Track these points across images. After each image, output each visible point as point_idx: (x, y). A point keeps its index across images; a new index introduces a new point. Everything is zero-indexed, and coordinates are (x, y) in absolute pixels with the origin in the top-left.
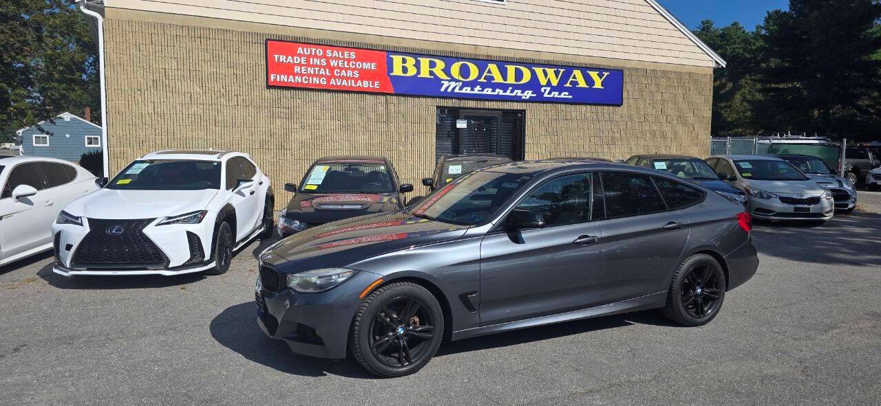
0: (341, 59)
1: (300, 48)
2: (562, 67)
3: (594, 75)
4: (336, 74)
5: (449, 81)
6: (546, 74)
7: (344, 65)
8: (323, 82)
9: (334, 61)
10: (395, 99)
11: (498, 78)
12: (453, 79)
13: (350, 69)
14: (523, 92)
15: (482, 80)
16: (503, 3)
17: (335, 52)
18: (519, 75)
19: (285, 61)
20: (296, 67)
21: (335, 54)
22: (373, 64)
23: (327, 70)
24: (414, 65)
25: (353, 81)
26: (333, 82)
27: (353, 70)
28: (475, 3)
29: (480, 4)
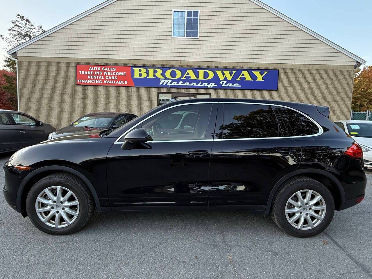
0: (109, 71)
1: (91, 68)
2: (234, 69)
3: (257, 73)
4: (106, 78)
5: (164, 79)
6: (223, 74)
7: (110, 74)
8: (101, 82)
9: (106, 72)
10: (135, 89)
11: (193, 77)
12: (166, 78)
13: (113, 75)
14: (208, 84)
15: (183, 78)
16: (197, 38)
17: (106, 68)
18: (206, 75)
19: (84, 74)
20: (88, 76)
22: (124, 73)
23: (102, 77)
24: (145, 72)
25: (114, 81)
26: (105, 82)
28: (180, 39)
29: (183, 39)
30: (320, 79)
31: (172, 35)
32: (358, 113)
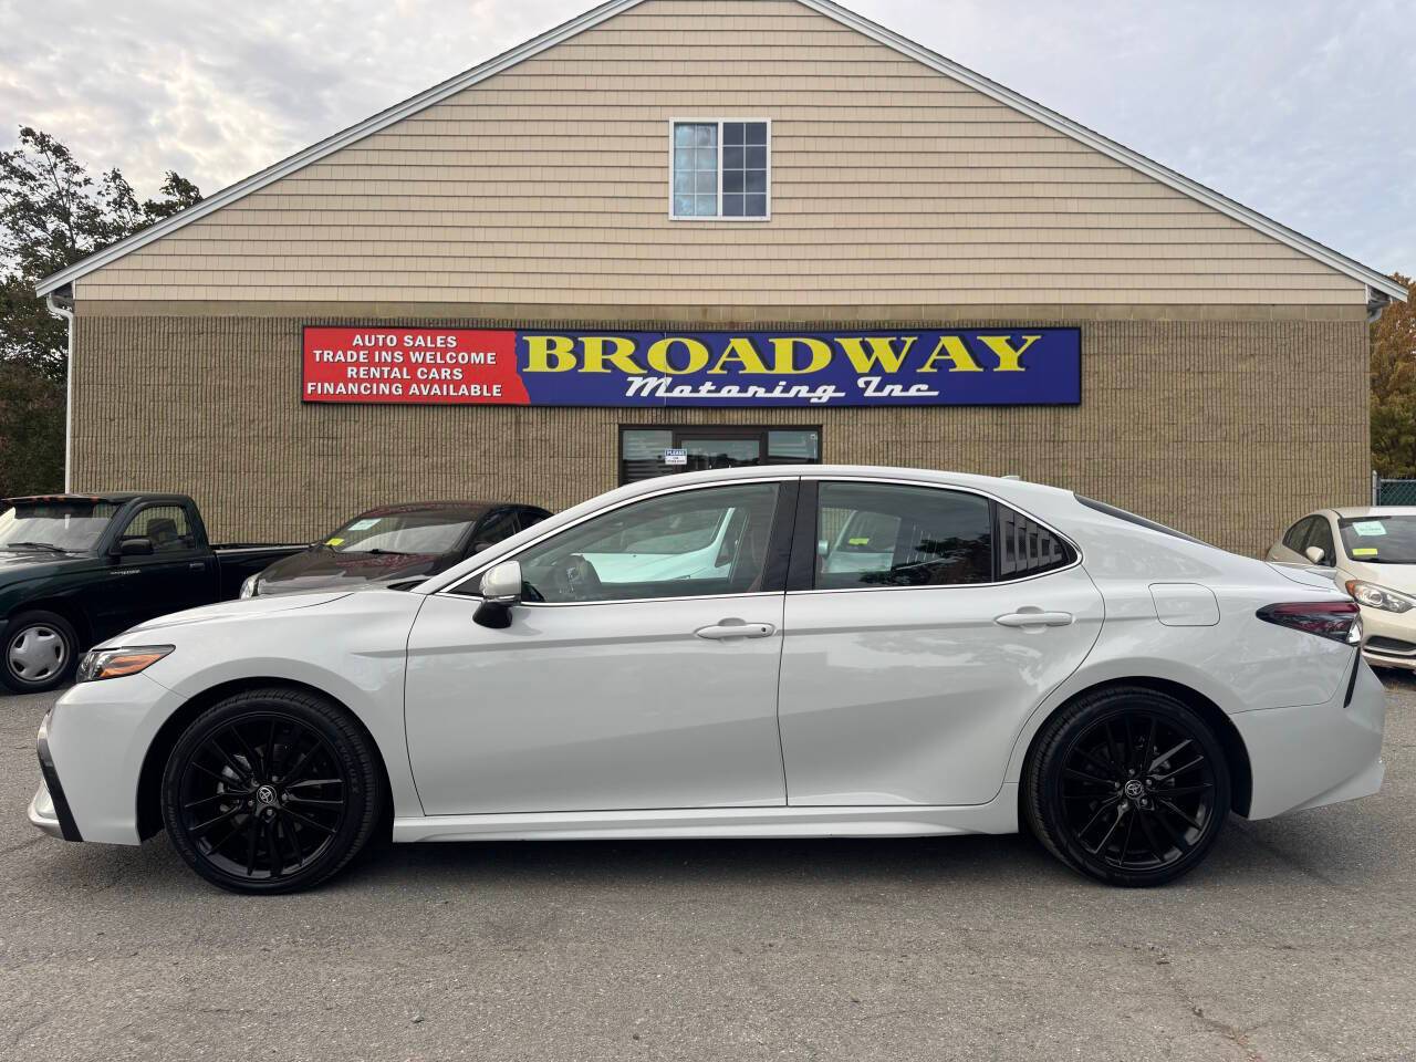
0: (430, 349)
1: (358, 337)
2: (909, 332)
3: (997, 344)
4: (420, 377)
5: (645, 376)
6: (868, 350)
7: (435, 359)
8: (397, 390)
9: (417, 354)
10: (533, 416)
11: (753, 365)
12: (652, 372)
13: (446, 365)
14: (812, 390)
15: (717, 370)
16: (764, 219)
17: (420, 337)
18: (802, 356)
19: (331, 360)
20: (350, 369)
21: (420, 341)
22: (489, 355)
23: (405, 370)
24: (571, 352)
25: (451, 387)
26: (414, 389)
27: (452, 367)
28: (701, 226)
29: (713, 226)
30: (1242, 358)
31: (671, 211)
32: (1398, 484)
